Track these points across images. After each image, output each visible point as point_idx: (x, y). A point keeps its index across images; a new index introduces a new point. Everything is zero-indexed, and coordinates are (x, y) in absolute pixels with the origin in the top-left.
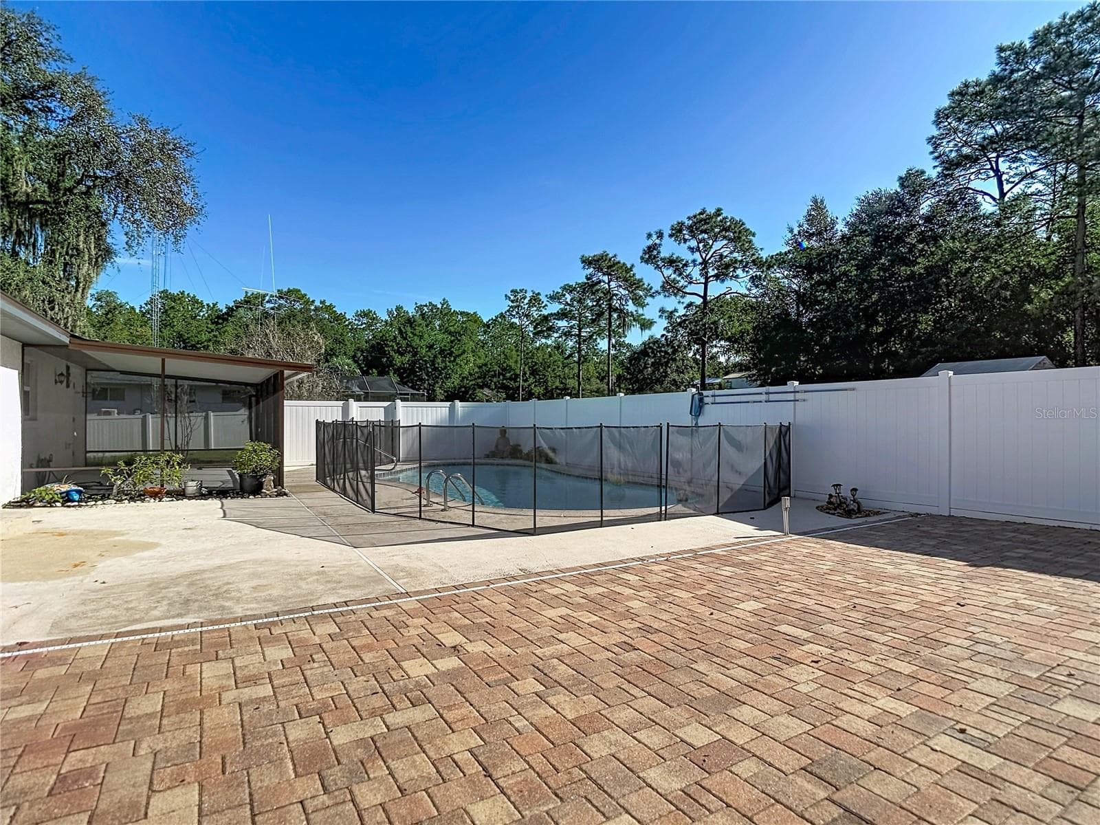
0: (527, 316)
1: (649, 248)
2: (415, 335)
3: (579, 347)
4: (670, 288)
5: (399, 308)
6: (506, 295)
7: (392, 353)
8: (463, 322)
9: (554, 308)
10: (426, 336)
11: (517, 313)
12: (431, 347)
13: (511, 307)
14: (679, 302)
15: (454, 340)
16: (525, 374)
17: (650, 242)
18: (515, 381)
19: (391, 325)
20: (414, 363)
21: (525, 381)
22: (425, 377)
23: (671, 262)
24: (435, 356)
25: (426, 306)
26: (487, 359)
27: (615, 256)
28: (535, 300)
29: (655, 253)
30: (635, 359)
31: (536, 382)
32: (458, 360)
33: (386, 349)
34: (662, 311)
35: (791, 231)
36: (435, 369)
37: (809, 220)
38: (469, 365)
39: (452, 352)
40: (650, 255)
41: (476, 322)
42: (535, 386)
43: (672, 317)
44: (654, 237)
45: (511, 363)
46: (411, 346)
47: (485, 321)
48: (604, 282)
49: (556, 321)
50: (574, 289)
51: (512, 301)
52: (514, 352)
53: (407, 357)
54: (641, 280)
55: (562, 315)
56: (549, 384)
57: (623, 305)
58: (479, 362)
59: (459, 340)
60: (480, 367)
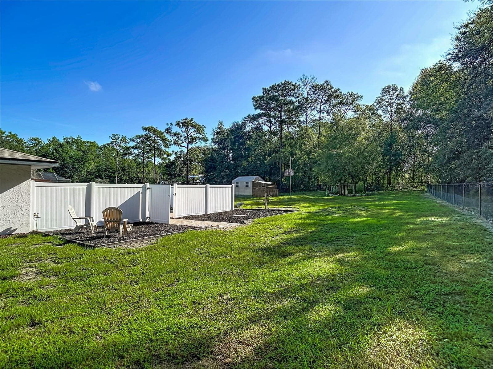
0: (120, 146)
1: (167, 129)
2: (63, 152)
3: (143, 161)
4: (176, 143)
5: (54, 138)
6: (110, 136)
8: (88, 146)
9: (132, 144)
10: (69, 152)
11: (115, 144)
12: (72, 158)
13: (112, 142)
15: (83, 155)
16: (119, 171)
17: (168, 127)
18: (114, 174)
19: (50, 145)
20: (63, 165)
21: (119, 174)
22: (68, 171)
23: (175, 134)
24: (74, 162)
25: (69, 138)
26: (100, 163)
27: (157, 128)
28: (124, 139)
29: (170, 131)
31: (124, 174)
32: (86, 164)
34: (173, 151)
36: (74, 168)
37: (218, 127)
38: (91, 166)
39: (83, 160)
40: (168, 131)
41: (95, 146)
42: (124, 176)
43: (176, 154)
44: (170, 125)
45: (112, 166)
46: (61, 157)
47: (99, 146)
48: (152, 137)
49: (133, 150)
50: (141, 137)
51: (113, 139)
52: (114, 161)
55: (135, 148)
56: (131, 175)
57: (160, 147)
58: (96, 165)
59: (86, 155)
60: (97, 167)
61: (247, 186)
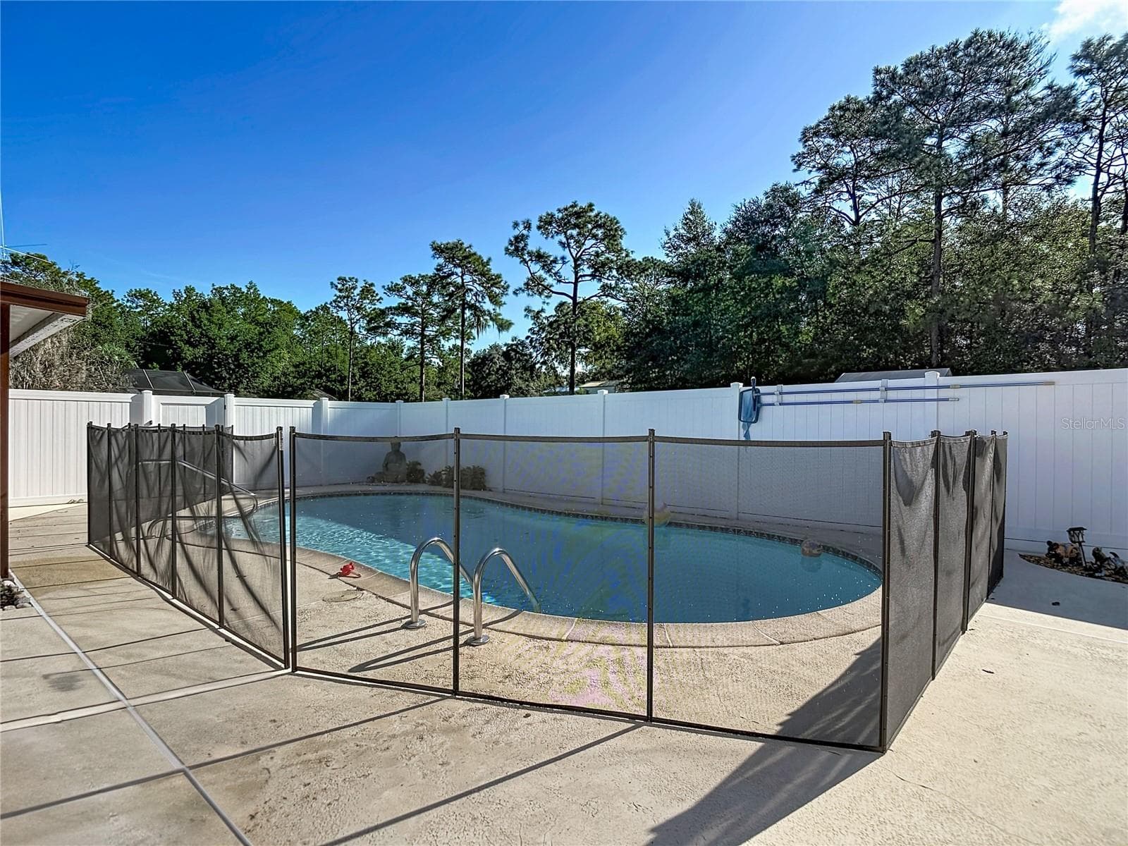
0: (358, 309)
1: (516, 238)
2: (213, 322)
3: (422, 348)
4: (535, 285)
5: (189, 290)
6: (332, 283)
7: (180, 344)
8: (274, 312)
9: (394, 301)
10: (227, 325)
11: (346, 305)
12: (233, 339)
13: (340, 297)
14: (544, 303)
15: (264, 332)
16: (354, 376)
17: (516, 232)
18: (342, 384)
19: (178, 310)
20: (211, 357)
21: (354, 384)
22: (224, 374)
23: (539, 257)
24: (240, 350)
25: (227, 288)
26: (305, 357)
27: (470, 246)
28: (368, 291)
29: (521, 245)
30: (478, 365)
31: (366, 386)
32: (269, 356)
33: (172, 338)
34: (528, 310)
35: (668, 234)
36: (240, 366)
37: (686, 224)
38: (282, 363)
39: (261, 346)
40: (517, 247)
41: (291, 312)
42: (366, 390)
43: (538, 318)
44: (521, 227)
45: (337, 363)
46: (207, 336)
47: (302, 312)
48: (457, 274)
49: (396, 317)
50: (417, 282)
51: (340, 291)
52: (340, 351)
53: (200, 351)
54: (499, 276)
55: (404, 310)
56: (383, 389)
57: (479, 302)
58: (296, 360)
59: (269, 333)
60: (296, 366)
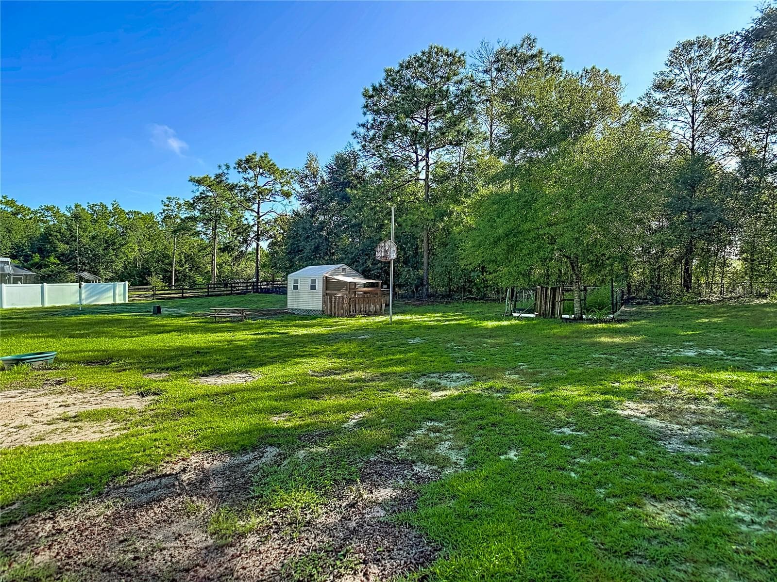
29: (223, 179)
44: (224, 168)
61: (313, 287)
